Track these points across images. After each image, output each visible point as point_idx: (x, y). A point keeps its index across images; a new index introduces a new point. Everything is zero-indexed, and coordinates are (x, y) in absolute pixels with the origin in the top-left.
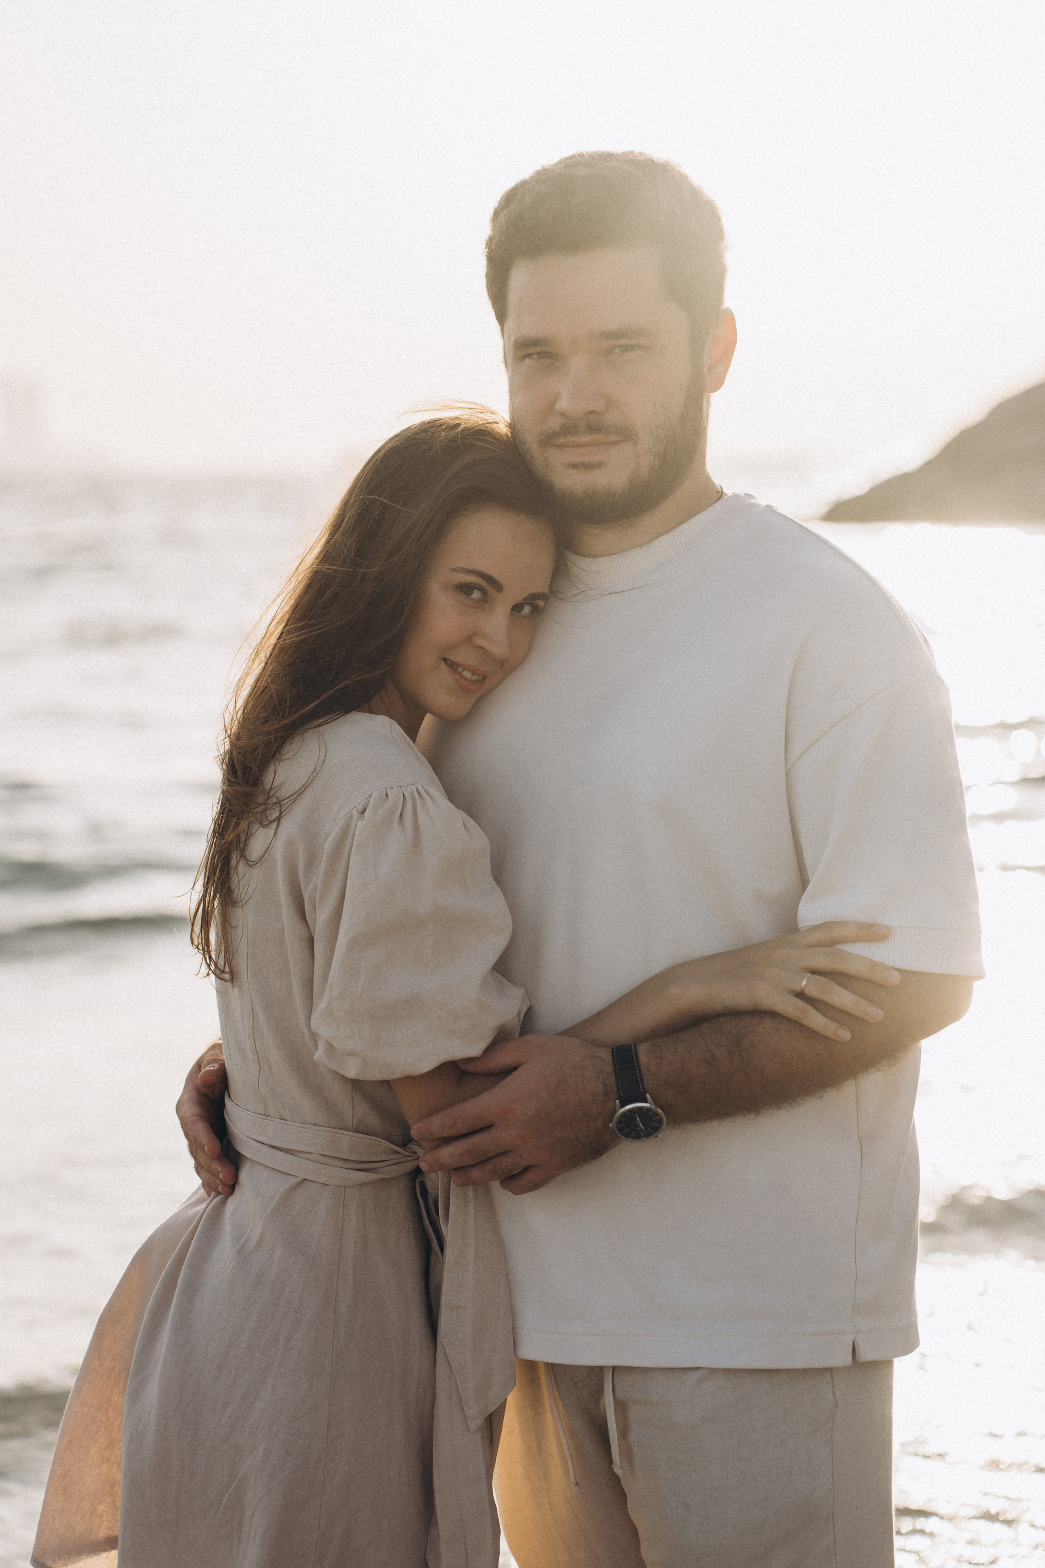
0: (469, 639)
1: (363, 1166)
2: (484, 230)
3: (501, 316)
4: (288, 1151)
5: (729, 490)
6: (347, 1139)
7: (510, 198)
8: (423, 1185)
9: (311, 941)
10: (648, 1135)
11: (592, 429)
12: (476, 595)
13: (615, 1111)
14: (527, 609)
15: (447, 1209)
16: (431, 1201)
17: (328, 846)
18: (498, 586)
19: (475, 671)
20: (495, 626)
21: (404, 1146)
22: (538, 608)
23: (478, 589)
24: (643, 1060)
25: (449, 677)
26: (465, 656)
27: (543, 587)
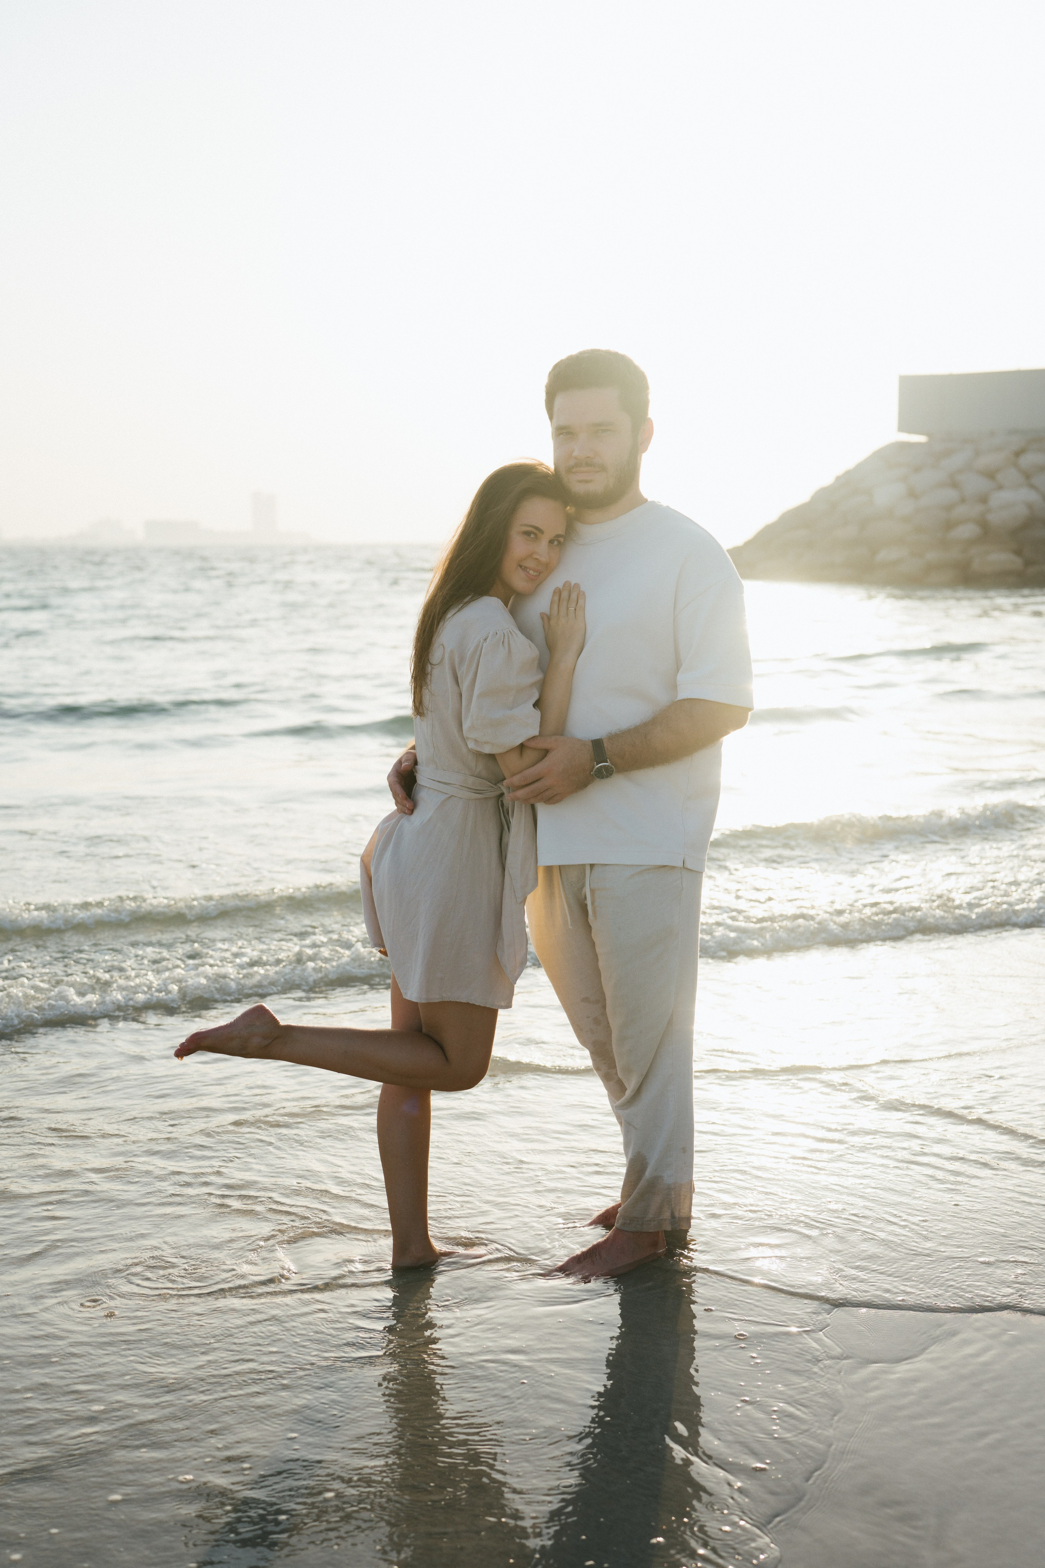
0: (530, 556)
1: (477, 791)
2: (544, 380)
3: (551, 418)
4: (445, 783)
5: (649, 500)
6: (471, 780)
7: (556, 366)
8: (502, 802)
9: (461, 695)
10: (607, 777)
11: (588, 465)
12: (532, 536)
13: (594, 767)
14: (556, 543)
15: (513, 812)
16: (505, 809)
17: (469, 654)
18: (541, 531)
19: (534, 571)
20: (542, 549)
21: (495, 784)
22: (560, 542)
23: (533, 533)
24: (605, 745)
25: (522, 574)
26: (530, 564)
27: (561, 531)
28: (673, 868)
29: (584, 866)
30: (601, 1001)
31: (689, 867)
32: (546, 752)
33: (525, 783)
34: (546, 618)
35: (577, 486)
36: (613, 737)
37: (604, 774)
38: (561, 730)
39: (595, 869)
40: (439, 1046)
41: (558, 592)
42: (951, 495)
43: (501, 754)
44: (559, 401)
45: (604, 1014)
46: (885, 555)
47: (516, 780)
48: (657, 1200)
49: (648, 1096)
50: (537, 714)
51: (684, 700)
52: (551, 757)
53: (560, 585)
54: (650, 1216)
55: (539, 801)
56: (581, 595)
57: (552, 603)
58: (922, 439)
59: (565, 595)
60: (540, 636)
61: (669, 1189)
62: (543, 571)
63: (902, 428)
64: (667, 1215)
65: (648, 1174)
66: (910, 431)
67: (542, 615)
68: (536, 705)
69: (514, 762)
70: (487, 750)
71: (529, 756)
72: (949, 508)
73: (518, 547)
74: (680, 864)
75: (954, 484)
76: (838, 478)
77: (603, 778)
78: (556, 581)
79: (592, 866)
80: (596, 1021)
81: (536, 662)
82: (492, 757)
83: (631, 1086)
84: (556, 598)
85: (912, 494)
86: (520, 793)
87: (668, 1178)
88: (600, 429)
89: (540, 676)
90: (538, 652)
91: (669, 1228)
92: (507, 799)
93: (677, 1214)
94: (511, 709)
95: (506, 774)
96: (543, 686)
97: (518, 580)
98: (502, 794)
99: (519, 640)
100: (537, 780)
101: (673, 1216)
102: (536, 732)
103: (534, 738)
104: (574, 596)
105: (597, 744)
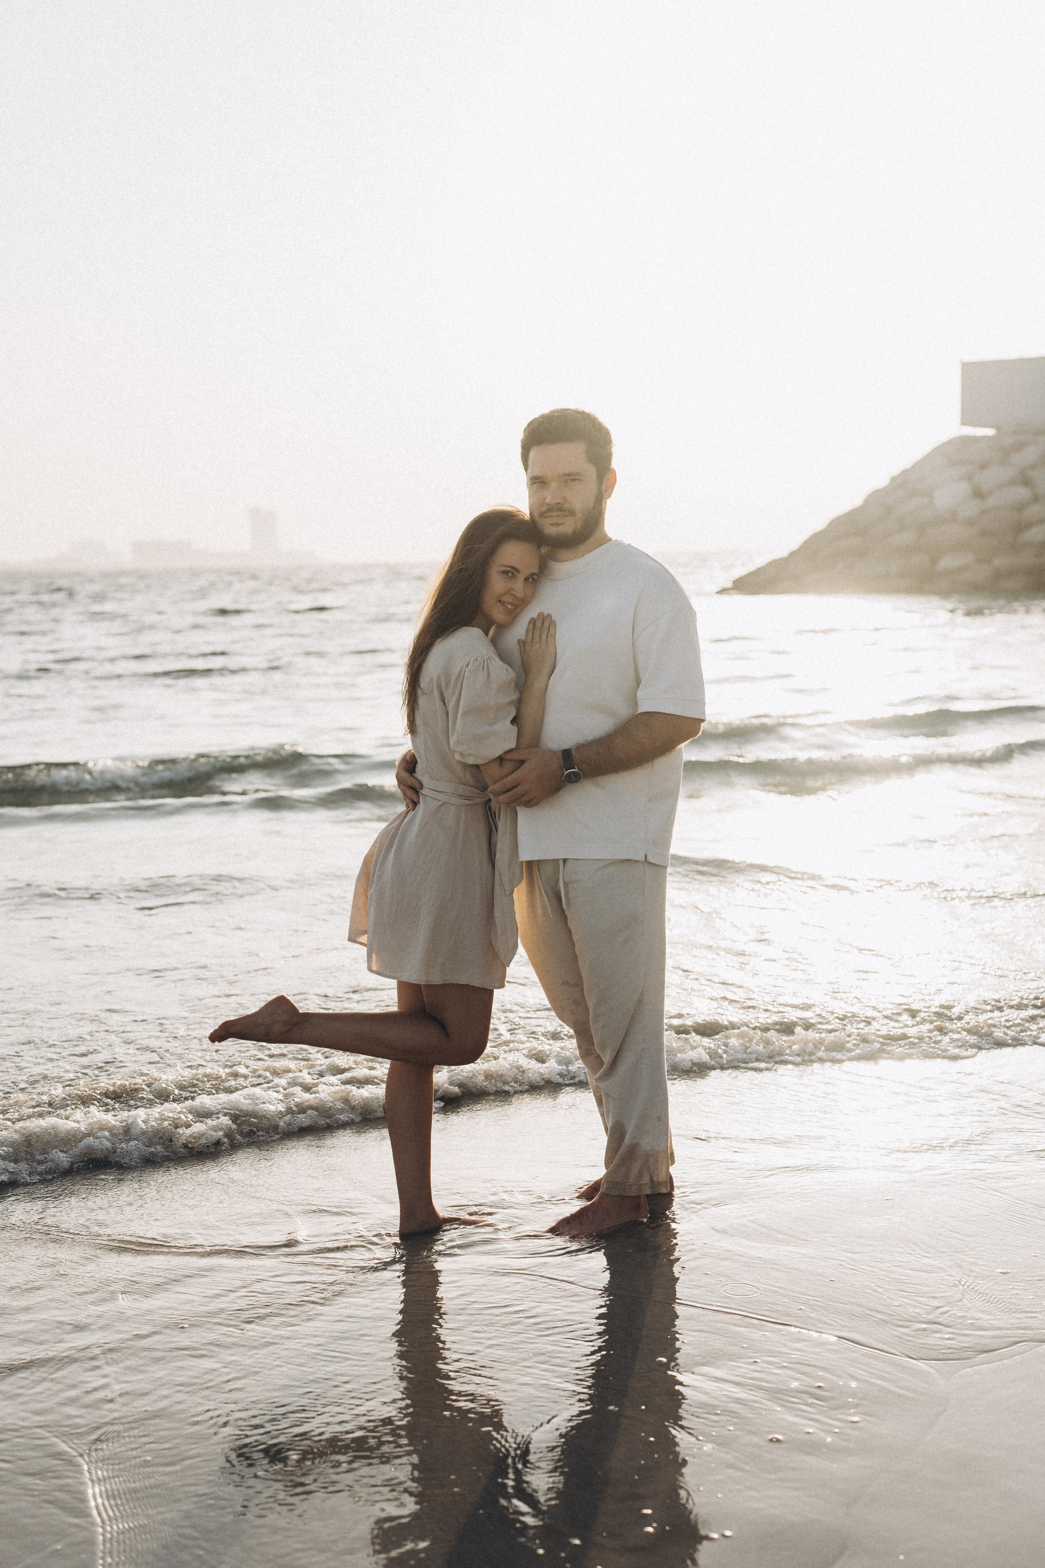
0: (507, 592)
1: (467, 798)
4: (442, 792)
5: (614, 539)
6: (461, 788)
8: (490, 807)
9: (448, 713)
10: (575, 782)
11: (559, 510)
13: (564, 773)
14: (531, 580)
15: (498, 816)
16: (492, 813)
18: (518, 571)
19: (512, 604)
20: (518, 586)
21: (482, 791)
22: (535, 580)
23: (511, 572)
24: (573, 753)
25: (501, 608)
26: (507, 598)
27: (536, 571)
28: (638, 861)
29: (558, 860)
30: (578, 984)
31: (652, 861)
32: (522, 762)
33: (504, 789)
34: (522, 643)
35: (550, 529)
36: (580, 747)
37: (573, 779)
38: (536, 742)
39: (568, 864)
40: (441, 1024)
41: (533, 621)
42: (1022, 493)
43: (484, 765)
44: (532, 454)
45: (583, 996)
46: (947, 562)
47: (497, 787)
48: (636, 1167)
49: (624, 1067)
50: (515, 728)
51: (643, 713)
52: (526, 766)
53: (535, 615)
54: (631, 1181)
55: (518, 805)
56: (553, 624)
57: (527, 630)
58: (990, 432)
59: (539, 624)
60: (517, 661)
61: (647, 1155)
62: (521, 604)
63: (965, 422)
64: (646, 1179)
65: (627, 1140)
66: (974, 425)
67: (519, 641)
68: (514, 721)
69: (495, 771)
70: (471, 761)
71: (508, 766)
72: (1020, 507)
73: (497, 584)
74: (642, 858)
75: (1025, 481)
76: (893, 479)
77: (572, 783)
78: (531, 612)
79: (565, 861)
80: (576, 1002)
81: (513, 685)
82: (477, 767)
83: (607, 1059)
84: (531, 626)
85: (978, 494)
86: (502, 798)
87: (646, 1144)
88: (570, 478)
89: (515, 696)
90: (514, 675)
91: (649, 1192)
92: (494, 805)
93: (655, 1179)
94: (492, 725)
95: (489, 781)
96: (519, 704)
97: (498, 614)
98: (490, 800)
99: (497, 664)
100: (515, 787)
101: (652, 1181)
102: (513, 745)
103: (511, 750)
104: (547, 624)
105: (566, 753)
